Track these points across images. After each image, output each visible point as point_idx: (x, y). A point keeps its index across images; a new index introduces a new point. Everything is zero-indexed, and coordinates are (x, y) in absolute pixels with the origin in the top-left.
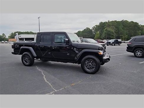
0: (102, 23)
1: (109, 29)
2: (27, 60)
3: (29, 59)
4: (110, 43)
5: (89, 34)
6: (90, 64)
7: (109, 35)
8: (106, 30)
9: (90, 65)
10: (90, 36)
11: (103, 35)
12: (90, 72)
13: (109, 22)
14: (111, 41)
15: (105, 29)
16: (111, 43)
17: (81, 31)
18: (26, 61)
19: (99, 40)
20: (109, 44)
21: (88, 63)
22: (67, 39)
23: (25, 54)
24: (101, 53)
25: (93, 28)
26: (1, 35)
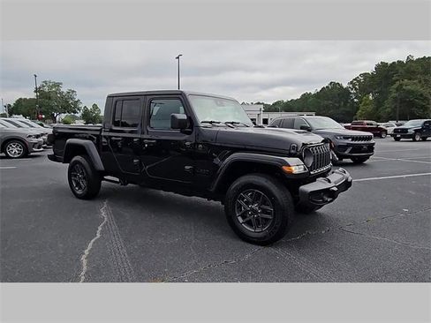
0: (384, 65)
1: (411, 85)
2: (80, 178)
3: (84, 178)
4: (405, 130)
5: (339, 102)
6: (255, 206)
7: (412, 104)
8: (397, 89)
10: (342, 109)
11: (388, 106)
12: (256, 235)
13: (410, 61)
14: (411, 125)
15: (395, 86)
16: (411, 132)
17: (313, 93)
18: (78, 184)
19: (366, 122)
20: (401, 135)
21: (247, 203)
22: (185, 117)
23: (77, 162)
24: (296, 166)
25: (351, 83)
26: (90, 107)
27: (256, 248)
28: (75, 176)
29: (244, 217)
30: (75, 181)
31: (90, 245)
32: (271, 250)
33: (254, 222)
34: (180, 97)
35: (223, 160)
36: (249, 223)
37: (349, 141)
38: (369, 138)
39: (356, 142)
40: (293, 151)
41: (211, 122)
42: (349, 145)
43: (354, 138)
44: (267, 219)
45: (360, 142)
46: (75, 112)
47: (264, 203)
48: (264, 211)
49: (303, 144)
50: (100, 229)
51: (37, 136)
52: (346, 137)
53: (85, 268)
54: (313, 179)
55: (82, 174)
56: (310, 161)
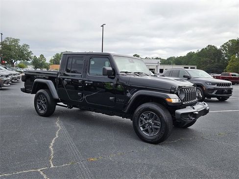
2: (42, 103)
3: (45, 103)
5: (214, 59)
6: (150, 121)
9: (150, 124)
12: (150, 138)
17: (195, 52)
18: (41, 107)
19: (231, 73)
21: (146, 119)
22: (110, 69)
23: (41, 93)
24: (174, 99)
25: (223, 46)
26: (38, 57)
27: (150, 146)
28: (39, 102)
29: (144, 127)
30: (39, 105)
31: (53, 141)
32: (158, 146)
33: (149, 130)
34: (108, 57)
35: (132, 94)
36: (147, 131)
37: (215, 86)
38: (228, 85)
39: (220, 87)
40: (173, 91)
41: (126, 72)
42: (215, 89)
43: (218, 84)
44: (157, 129)
45: (222, 87)
46: (28, 60)
47: (156, 119)
48: (156, 124)
49: (179, 87)
50: (57, 133)
51: (7, 76)
52: (213, 84)
53: (52, 152)
54: (184, 107)
55: (44, 100)
56: (183, 97)
